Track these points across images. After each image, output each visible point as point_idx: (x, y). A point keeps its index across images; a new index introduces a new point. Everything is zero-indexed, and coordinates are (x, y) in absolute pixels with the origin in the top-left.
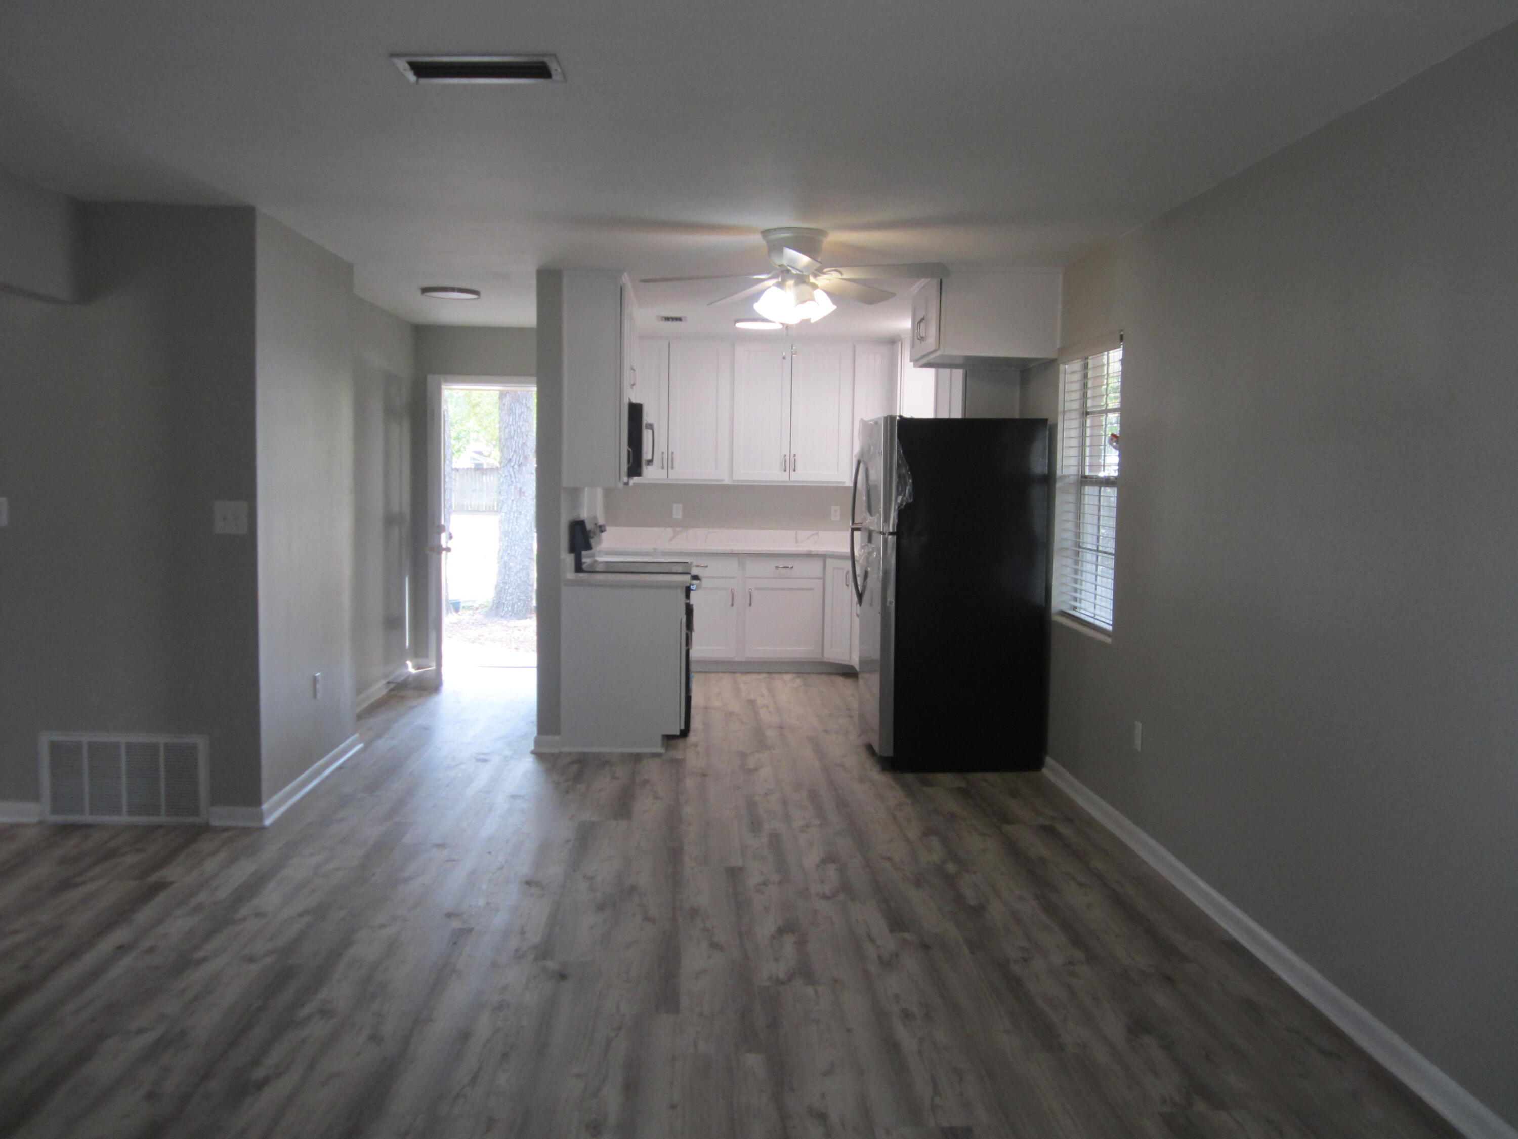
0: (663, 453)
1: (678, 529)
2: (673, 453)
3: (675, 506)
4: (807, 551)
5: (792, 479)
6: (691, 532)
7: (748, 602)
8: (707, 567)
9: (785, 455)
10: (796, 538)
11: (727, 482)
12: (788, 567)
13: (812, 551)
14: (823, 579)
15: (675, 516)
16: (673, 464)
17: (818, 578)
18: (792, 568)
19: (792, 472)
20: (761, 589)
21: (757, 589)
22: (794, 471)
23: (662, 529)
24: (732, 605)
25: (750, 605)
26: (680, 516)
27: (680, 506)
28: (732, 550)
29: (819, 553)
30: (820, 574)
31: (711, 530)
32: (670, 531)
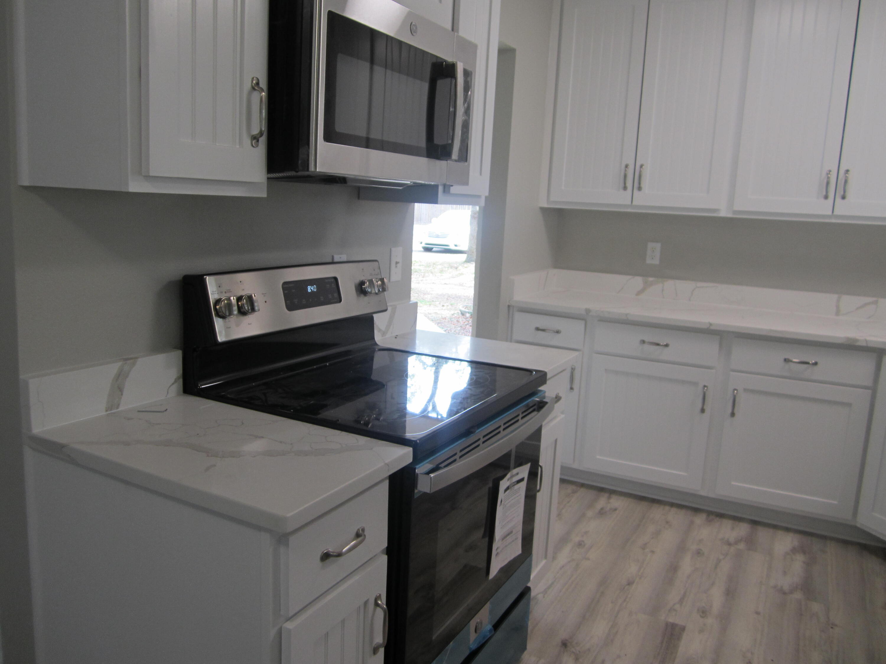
0: (627, 166)
1: (651, 279)
2: (641, 166)
3: (650, 245)
4: (848, 339)
5: (837, 212)
6: (670, 285)
7: (730, 411)
8: (667, 345)
9: (830, 171)
10: (838, 307)
11: (723, 214)
12: (807, 363)
13: (857, 340)
14: (874, 390)
15: (649, 261)
16: (640, 183)
17: (866, 388)
18: (816, 364)
19: (838, 200)
20: (753, 391)
21: (746, 390)
22: (843, 197)
23: (629, 277)
24: (703, 411)
25: (733, 414)
26: (656, 261)
27: (658, 246)
28: (711, 324)
29: (870, 345)
30: (869, 382)
31: (700, 284)
32: (638, 281)
